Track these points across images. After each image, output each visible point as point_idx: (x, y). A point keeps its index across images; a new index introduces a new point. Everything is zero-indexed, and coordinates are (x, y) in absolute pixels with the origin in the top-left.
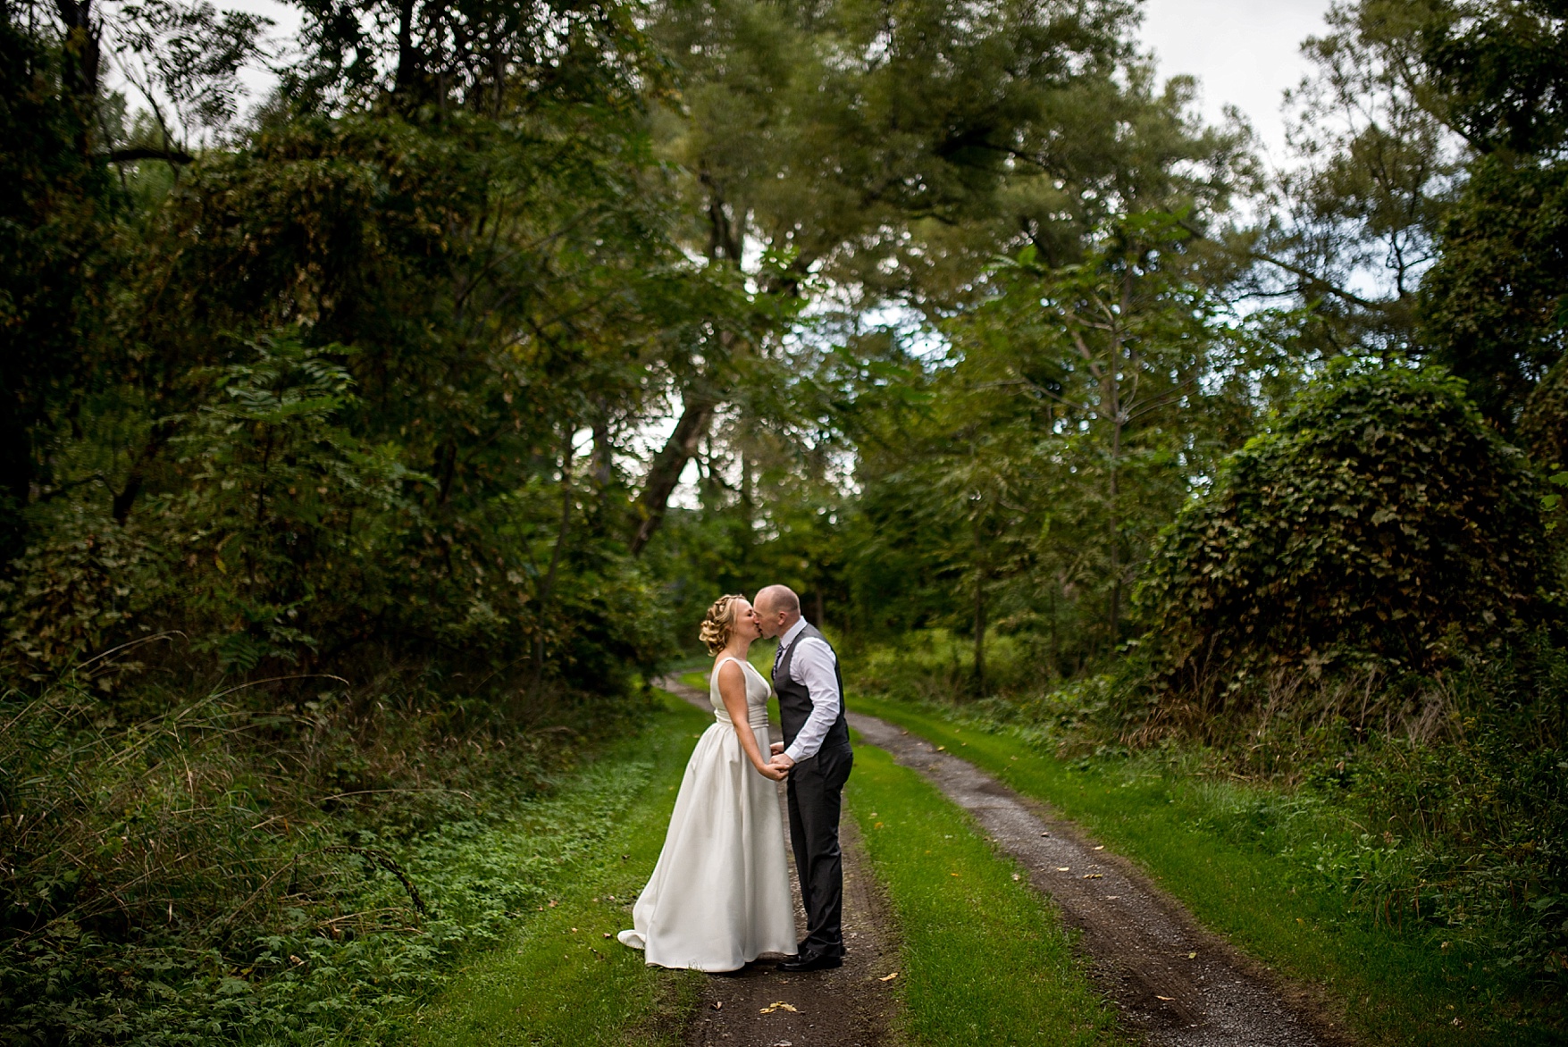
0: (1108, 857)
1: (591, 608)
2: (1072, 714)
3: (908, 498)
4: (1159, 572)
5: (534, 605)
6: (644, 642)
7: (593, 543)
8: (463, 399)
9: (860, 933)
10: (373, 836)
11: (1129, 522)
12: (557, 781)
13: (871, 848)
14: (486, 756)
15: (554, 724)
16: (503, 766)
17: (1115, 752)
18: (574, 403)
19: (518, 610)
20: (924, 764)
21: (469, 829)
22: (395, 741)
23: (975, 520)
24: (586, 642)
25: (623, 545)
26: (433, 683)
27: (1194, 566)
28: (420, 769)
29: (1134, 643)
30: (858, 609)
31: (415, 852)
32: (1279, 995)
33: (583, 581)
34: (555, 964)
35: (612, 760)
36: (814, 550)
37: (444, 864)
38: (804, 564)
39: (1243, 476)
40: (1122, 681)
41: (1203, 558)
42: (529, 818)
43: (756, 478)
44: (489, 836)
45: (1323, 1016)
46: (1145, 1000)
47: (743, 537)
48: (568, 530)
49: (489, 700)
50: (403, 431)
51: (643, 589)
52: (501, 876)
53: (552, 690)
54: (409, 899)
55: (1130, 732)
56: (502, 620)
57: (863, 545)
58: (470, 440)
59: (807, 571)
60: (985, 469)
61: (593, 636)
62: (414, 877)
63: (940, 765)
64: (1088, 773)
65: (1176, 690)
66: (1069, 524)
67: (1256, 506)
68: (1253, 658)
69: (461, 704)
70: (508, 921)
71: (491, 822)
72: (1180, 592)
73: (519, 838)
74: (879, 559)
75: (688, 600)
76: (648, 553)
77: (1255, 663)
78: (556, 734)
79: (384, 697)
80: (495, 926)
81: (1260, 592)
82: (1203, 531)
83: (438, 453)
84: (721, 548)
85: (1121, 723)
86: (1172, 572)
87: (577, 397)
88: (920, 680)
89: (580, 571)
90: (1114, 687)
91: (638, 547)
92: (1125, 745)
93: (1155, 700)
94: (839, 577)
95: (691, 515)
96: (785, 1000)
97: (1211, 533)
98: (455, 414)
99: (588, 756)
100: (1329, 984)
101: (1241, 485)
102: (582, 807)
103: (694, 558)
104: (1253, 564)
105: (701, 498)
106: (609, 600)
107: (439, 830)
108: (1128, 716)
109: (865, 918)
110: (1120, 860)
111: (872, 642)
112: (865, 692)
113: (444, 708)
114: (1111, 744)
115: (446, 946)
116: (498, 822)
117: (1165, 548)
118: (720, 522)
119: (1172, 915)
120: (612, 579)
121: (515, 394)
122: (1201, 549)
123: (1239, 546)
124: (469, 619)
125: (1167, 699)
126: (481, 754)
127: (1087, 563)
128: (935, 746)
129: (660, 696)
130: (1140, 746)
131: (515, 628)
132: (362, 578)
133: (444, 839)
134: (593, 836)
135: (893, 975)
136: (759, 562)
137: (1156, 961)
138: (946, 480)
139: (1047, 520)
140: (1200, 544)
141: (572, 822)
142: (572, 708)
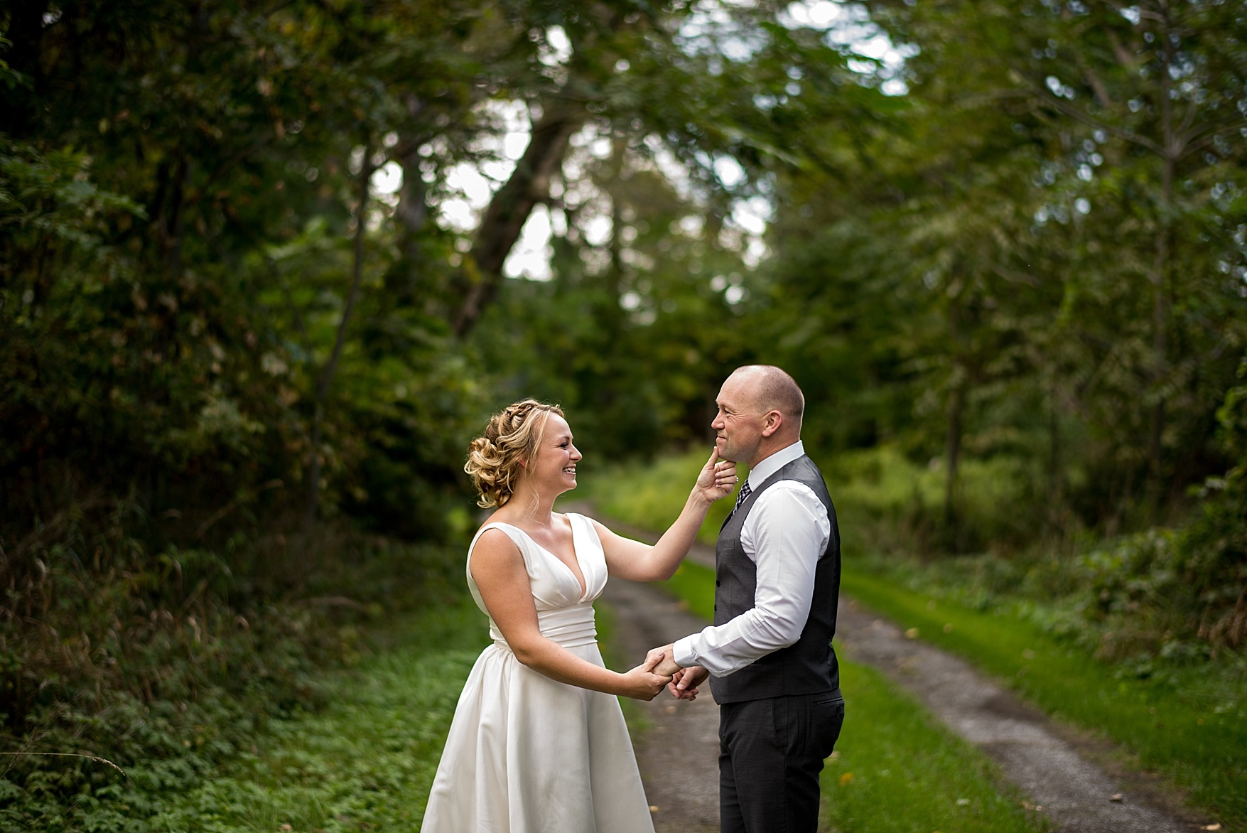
1: (393, 413)
2: (1116, 588)
5: (304, 407)
7: (396, 316)
8: (195, 85)
14: (215, 646)
15: (330, 590)
16: (245, 659)
17: (1192, 650)
19: (279, 414)
20: (888, 658)
21: (179, 774)
22: (74, 620)
24: (383, 464)
25: (441, 322)
26: (134, 526)
29: (1217, 483)
33: (382, 373)
35: (418, 646)
36: (709, 336)
38: (691, 357)
40: (1198, 541)
42: (279, 752)
43: (629, 235)
47: (610, 317)
48: (359, 297)
50: (103, 125)
51: (471, 387)
53: (330, 536)
55: (1213, 620)
56: (254, 426)
57: (786, 331)
58: (206, 149)
59: (695, 367)
60: (976, 220)
61: (396, 455)
63: (916, 662)
64: (1150, 683)
66: (1100, 304)
74: (810, 352)
76: (478, 336)
78: (332, 608)
83: (160, 173)
84: (578, 331)
85: (1197, 607)
89: (376, 357)
90: (1184, 550)
91: (464, 328)
92: (1206, 640)
95: (537, 287)
98: (184, 107)
99: (382, 639)
102: (367, 733)
103: (541, 346)
105: (554, 262)
106: (420, 402)
108: (1211, 596)
113: (149, 567)
114: (1184, 638)
118: (579, 297)
121: (276, 80)
124: (202, 426)
127: (1126, 361)
128: (901, 629)
130: (1230, 643)
131: (273, 439)
132: (34, 361)
138: (917, 235)
139: (1069, 298)
141: (349, 761)
142: (362, 560)
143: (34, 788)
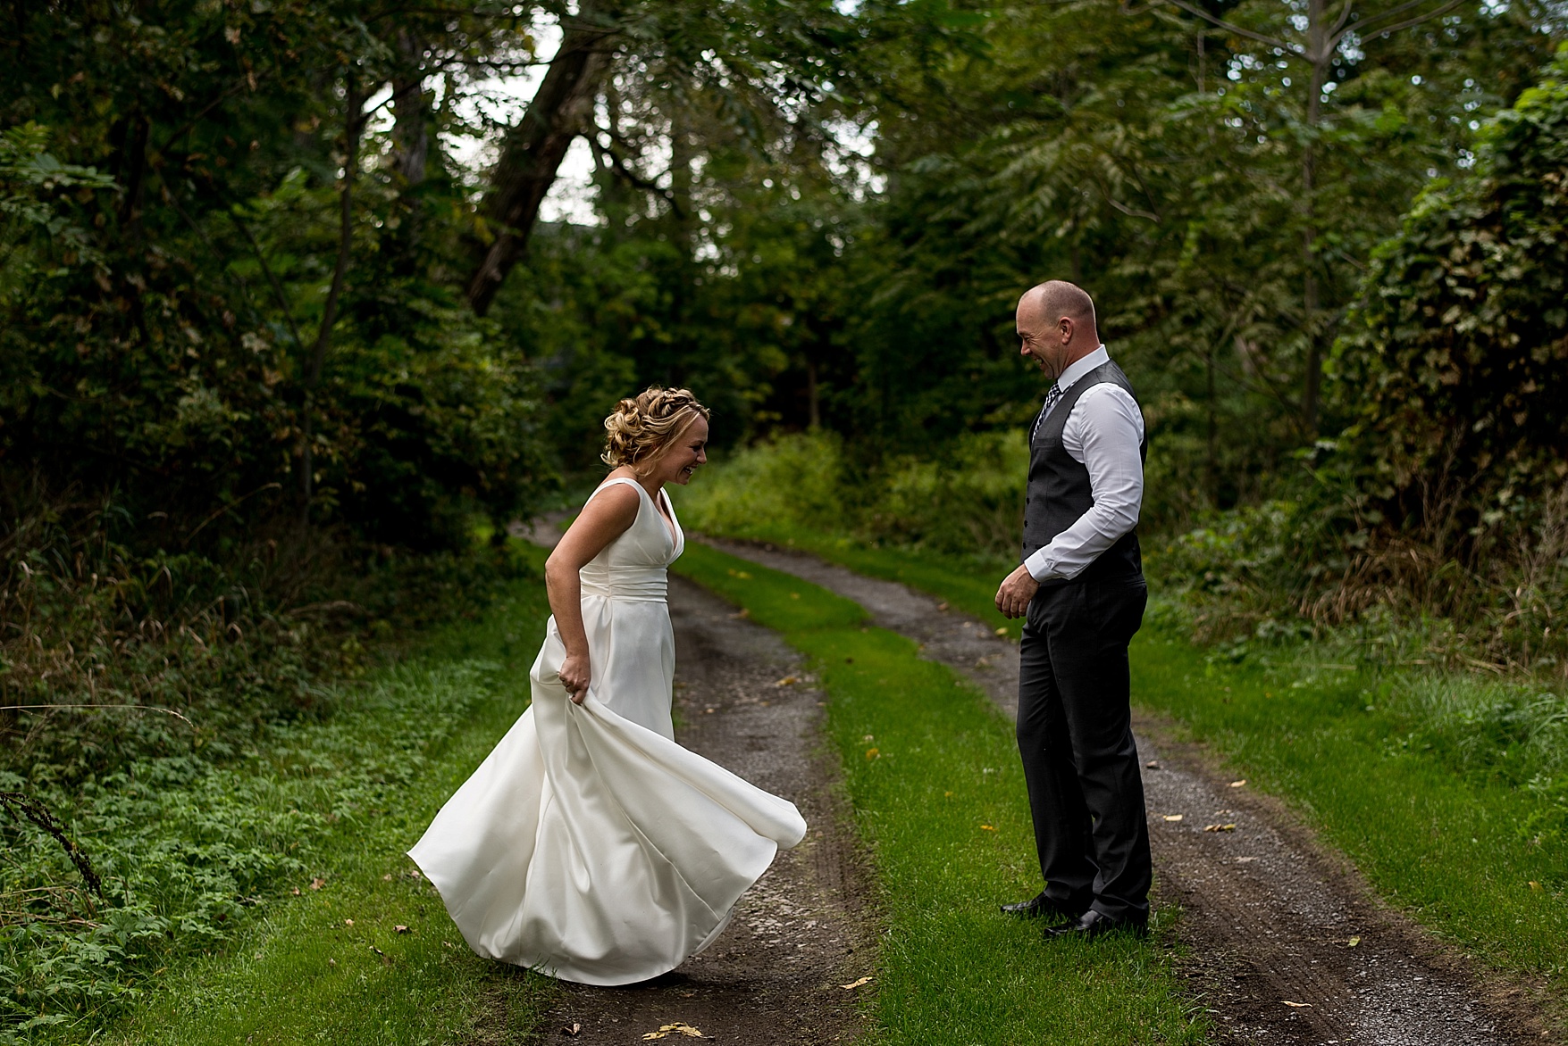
0: (1248, 798)
1: (397, 400)
2: (1221, 569)
3: (951, 199)
4: (1370, 322)
5: (288, 392)
6: (490, 457)
7: (395, 286)
8: (154, 41)
9: (822, 919)
10: (20, 780)
11: (1332, 237)
12: (331, 693)
13: (854, 790)
14: (209, 652)
15: (329, 598)
16: (241, 667)
17: (1291, 630)
18: (349, 42)
19: (262, 400)
20: (971, 658)
21: (180, 769)
22: (56, 628)
23: (1070, 233)
24: (387, 460)
25: (453, 290)
26: (119, 531)
27: (1429, 311)
28: (97, 674)
29: (1327, 444)
30: (872, 394)
31: (89, 805)
32: (1476, 995)
33: (381, 354)
34: (313, 973)
35: (431, 658)
37: (137, 823)
38: (786, 321)
39: (1514, 155)
40: (1307, 511)
41: (1446, 298)
42: (282, 752)
43: (697, 164)
44: (214, 777)
45: (1536, 1022)
46: (1266, 1008)
47: (677, 273)
48: (350, 265)
49: (214, 559)
50: (56, 90)
51: (487, 365)
52: (230, 839)
53: (327, 541)
54: (76, 876)
55: (1317, 595)
56: (236, 416)
57: (878, 283)
58: (169, 111)
59: (789, 333)
60: (1082, 146)
61: (400, 450)
62: (85, 842)
63: (997, 659)
64: (1243, 667)
65: (1397, 526)
66: (1230, 241)
67: (1534, 208)
68: (1524, 468)
69: (166, 565)
70: (239, 908)
71: (219, 758)
72: (1405, 357)
73: (264, 783)
74: (905, 308)
75: (578, 386)
76: (502, 304)
77: (1529, 476)
78: (332, 615)
79: (33, 554)
80: (219, 917)
81: (1539, 355)
82: (1445, 250)
83: (116, 135)
84: (635, 292)
85: (1302, 582)
86: (1392, 322)
87: (355, 30)
88: (976, 519)
89: (372, 337)
90: (1294, 522)
91: (483, 296)
92: (1307, 618)
93: (1360, 541)
94: (839, 339)
95: (582, 236)
96: (685, 1020)
97: (1458, 253)
98: (143, 65)
99: (390, 651)
100: (1556, 976)
101: (1510, 171)
102: (374, 735)
104: (1527, 308)
105: (599, 205)
106: (427, 386)
107: (128, 771)
108: (1315, 570)
109: (831, 899)
110: (1268, 801)
111: (894, 455)
112: (881, 541)
113: (136, 571)
114: (1284, 617)
115: (136, 945)
116: (231, 759)
117: (1381, 281)
118: (632, 248)
119: (1337, 884)
120: (435, 348)
121: (244, 27)
122: (1441, 282)
123: (1504, 275)
124: (181, 417)
125: (1381, 541)
126: (203, 650)
127: (1260, 309)
128: (992, 628)
129: (523, 552)
130: (1333, 620)
133: (137, 785)
134: (391, 779)
135: (863, 981)
136: (704, 318)
137: (1293, 951)
138: (1015, 166)
139: (1192, 235)
140: (1438, 274)
141: (355, 758)
142: (364, 572)
143: (39, 780)
